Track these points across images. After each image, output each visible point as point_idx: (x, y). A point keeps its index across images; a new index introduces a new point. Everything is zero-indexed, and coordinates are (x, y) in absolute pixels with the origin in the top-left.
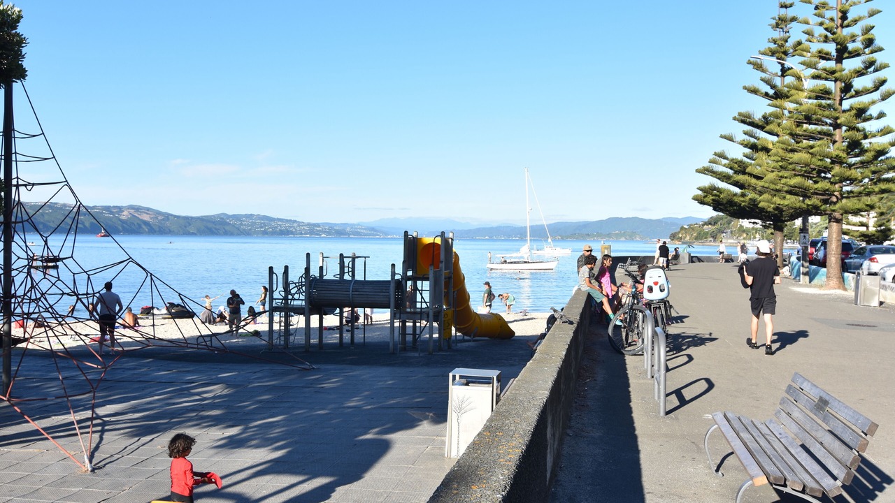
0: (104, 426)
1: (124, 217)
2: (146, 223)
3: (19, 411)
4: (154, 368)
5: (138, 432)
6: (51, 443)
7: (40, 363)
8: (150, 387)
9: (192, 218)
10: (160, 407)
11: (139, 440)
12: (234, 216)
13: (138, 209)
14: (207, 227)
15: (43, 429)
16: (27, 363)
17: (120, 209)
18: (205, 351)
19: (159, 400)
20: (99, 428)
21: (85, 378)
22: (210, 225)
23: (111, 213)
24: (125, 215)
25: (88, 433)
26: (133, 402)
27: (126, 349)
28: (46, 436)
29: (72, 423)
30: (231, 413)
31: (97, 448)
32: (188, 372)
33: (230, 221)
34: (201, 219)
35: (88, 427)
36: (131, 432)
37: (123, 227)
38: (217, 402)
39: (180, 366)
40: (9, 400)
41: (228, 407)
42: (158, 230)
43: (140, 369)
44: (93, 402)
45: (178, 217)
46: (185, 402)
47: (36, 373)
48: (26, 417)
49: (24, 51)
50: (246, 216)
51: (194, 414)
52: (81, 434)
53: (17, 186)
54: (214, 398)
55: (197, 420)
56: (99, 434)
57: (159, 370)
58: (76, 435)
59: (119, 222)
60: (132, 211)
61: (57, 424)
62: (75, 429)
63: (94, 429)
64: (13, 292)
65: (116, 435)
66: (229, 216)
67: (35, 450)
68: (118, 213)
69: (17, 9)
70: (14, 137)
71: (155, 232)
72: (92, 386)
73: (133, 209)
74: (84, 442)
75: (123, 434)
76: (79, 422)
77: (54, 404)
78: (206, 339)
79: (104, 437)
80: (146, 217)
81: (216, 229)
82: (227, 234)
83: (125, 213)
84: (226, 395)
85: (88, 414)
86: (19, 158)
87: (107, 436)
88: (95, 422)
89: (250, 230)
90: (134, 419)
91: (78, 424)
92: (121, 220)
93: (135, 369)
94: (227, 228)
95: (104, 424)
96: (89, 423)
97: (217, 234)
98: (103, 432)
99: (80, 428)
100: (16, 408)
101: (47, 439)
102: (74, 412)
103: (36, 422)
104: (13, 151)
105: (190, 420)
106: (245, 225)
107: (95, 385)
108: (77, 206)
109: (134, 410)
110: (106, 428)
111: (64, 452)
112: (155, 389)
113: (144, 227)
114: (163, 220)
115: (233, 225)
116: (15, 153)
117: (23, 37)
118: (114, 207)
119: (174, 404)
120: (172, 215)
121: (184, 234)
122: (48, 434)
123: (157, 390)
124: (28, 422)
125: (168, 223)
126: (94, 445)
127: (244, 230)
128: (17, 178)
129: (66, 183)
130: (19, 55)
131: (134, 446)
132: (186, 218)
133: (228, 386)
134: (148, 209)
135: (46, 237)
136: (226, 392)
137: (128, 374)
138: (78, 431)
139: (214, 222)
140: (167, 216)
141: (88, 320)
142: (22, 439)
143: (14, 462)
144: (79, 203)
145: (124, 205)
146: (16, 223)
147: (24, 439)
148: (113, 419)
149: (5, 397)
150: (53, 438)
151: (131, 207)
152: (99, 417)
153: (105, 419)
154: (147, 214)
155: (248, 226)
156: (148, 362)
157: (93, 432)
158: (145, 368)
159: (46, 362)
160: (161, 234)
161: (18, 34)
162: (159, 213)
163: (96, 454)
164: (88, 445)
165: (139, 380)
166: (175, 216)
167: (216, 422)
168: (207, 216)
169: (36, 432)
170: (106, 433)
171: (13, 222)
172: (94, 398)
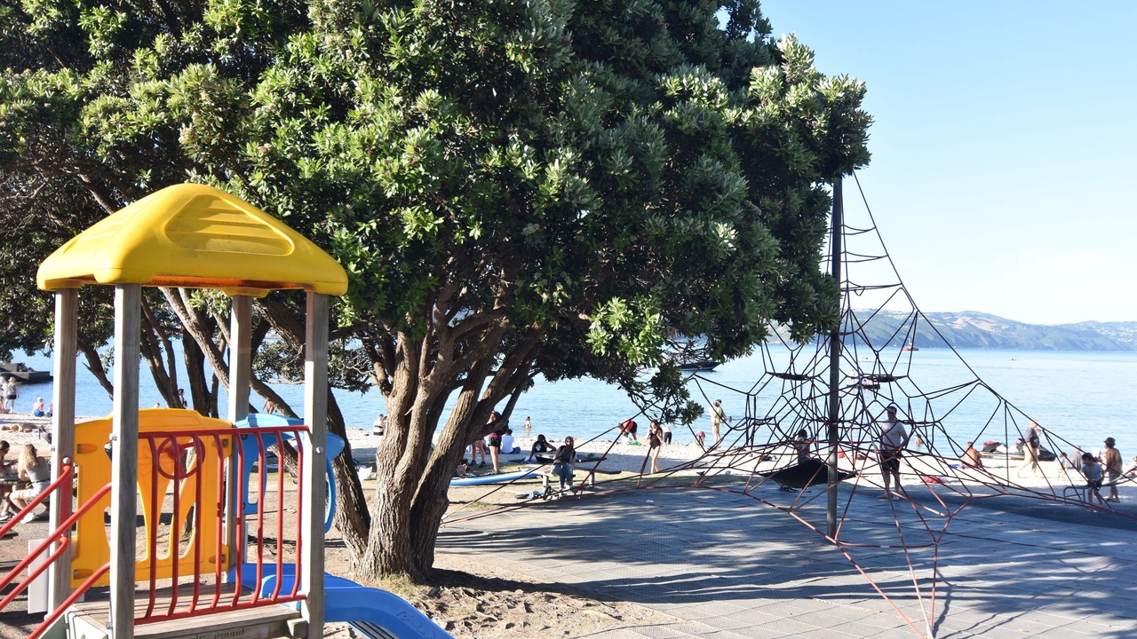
0: (949, 592)
1: (957, 327)
2: (986, 334)
3: (849, 558)
4: (1007, 524)
5: (992, 606)
6: (885, 604)
7: (867, 503)
8: (1004, 549)
9: (1048, 327)
10: (1019, 576)
11: (994, 616)
12: (1108, 325)
13: (975, 316)
14: (1068, 340)
15: (878, 585)
16: (857, 501)
17: (953, 316)
18: (1076, 507)
19: (1016, 567)
20: (944, 594)
21: (924, 527)
22: (1073, 337)
23: (942, 321)
24: (959, 324)
25: (930, 597)
26: (982, 566)
27: (974, 495)
28: (881, 594)
29: (911, 582)
30: (1121, 598)
31: (942, 618)
32: (1054, 534)
33: (1102, 331)
34: (1059, 329)
35: (929, 590)
36: (982, 604)
37: (956, 338)
38: (1099, 581)
39: (1042, 524)
40: (838, 544)
41: (1113, 590)
42: (1000, 342)
43: (988, 523)
44: (934, 559)
45: (1028, 326)
46: (1053, 575)
47: (864, 515)
48: (857, 566)
49: (868, 131)
50: (1126, 324)
51: (1068, 593)
52: (923, 597)
53: (847, 290)
54: (1096, 574)
55: (1071, 601)
56: (944, 601)
57: (1014, 528)
58: (916, 598)
59: (952, 333)
60: (968, 319)
61: (890, 581)
62: (914, 590)
63: (938, 594)
64: (840, 415)
65: (963, 606)
66: (1099, 325)
67: (867, 610)
68: (950, 321)
69: (859, 83)
70: (844, 234)
71: (998, 345)
72: (934, 538)
73: (970, 315)
74: (925, 608)
75: (972, 606)
76: (920, 581)
77: (885, 555)
78: (1080, 491)
79: (950, 606)
80: (985, 327)
81: (1080, 341)
82: (1096, 348)
83: (960, 321)
84: (1111, 572)
85: (929, 573)
86: (850, 257)
87: (953, 604)
88: (938, 585)
89: (1131, 343)
90: (985, 588)
91: (918, 584)
92: (953, 330)
93: (982, 522)
94: (1097, 341)
95: (949, 589)
96: (931, 585)
97: (1082, 349)
98: (949, 599)
99: (921, 590)
100: (845, 554)
101: (881, 597)
102: (914, 568)
103: (868, 574)
104: (843, 250)
105: (1062, 599)
106: (1123, 337)
107: (937, 538)
108: (914, 315)
109: (984, 576)
110: (953, 594)
111: (902, 617)
112: (1009, 552)
113: (983, 338)
114: (1008, 330)
115: (1106, 337)
116: (845, 252)
117: (868, 115)
118: (945, 313)
119: (1037, 575)
120: (1019, 323)
121: (1036, 348)
122: (883, 591)
123: (1012, 554)
124: (859, 573)
125: (1014, 335)
126: (938, 615)
127: (1122, 343)
128: (847, 281)
129: (901, 286)
130: (862, 137)
131: (988, 624)
132: (1039, 328)
133: (1115, 560)
134: (989, 316)
135: (878, 352)
136: (1112, 568)
137: (973, 528)
138: (918, 593)
139: (1077, 333)
140: (1013, 325)
141: (924, 454)
142: (851, 594)
143: (844, 620)
144: (916, 310)
145: (958, 311)
146: (845, 334)
147: (854, 594)
148: (959, 584)
149: (834, 539)
150: (889, 597)
151: (967, 314)
152: (942, 579)
153: (952, 583)
154: (987, 322)
155: (1128, 337)
156: (998, 515)
157: (936, 598)
158: (996, 523)
159: (873, 503)
160: (1006, 348)
161: (862, 113)
162: (1002, 321)
163: (941, 627)
164: (930, 613)
165: (988, 537)
166: (1024, 325)
167: (1099, 608)
168: (1069, 325)
169: (867, 588)
170: (953, 602)
171: (842, 334)
172: (936, 554)
